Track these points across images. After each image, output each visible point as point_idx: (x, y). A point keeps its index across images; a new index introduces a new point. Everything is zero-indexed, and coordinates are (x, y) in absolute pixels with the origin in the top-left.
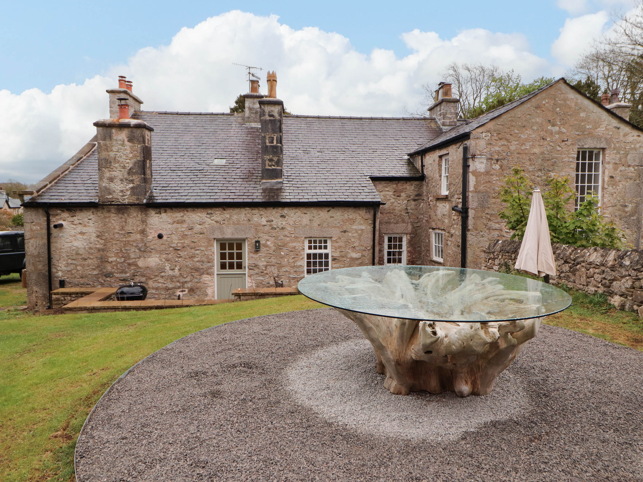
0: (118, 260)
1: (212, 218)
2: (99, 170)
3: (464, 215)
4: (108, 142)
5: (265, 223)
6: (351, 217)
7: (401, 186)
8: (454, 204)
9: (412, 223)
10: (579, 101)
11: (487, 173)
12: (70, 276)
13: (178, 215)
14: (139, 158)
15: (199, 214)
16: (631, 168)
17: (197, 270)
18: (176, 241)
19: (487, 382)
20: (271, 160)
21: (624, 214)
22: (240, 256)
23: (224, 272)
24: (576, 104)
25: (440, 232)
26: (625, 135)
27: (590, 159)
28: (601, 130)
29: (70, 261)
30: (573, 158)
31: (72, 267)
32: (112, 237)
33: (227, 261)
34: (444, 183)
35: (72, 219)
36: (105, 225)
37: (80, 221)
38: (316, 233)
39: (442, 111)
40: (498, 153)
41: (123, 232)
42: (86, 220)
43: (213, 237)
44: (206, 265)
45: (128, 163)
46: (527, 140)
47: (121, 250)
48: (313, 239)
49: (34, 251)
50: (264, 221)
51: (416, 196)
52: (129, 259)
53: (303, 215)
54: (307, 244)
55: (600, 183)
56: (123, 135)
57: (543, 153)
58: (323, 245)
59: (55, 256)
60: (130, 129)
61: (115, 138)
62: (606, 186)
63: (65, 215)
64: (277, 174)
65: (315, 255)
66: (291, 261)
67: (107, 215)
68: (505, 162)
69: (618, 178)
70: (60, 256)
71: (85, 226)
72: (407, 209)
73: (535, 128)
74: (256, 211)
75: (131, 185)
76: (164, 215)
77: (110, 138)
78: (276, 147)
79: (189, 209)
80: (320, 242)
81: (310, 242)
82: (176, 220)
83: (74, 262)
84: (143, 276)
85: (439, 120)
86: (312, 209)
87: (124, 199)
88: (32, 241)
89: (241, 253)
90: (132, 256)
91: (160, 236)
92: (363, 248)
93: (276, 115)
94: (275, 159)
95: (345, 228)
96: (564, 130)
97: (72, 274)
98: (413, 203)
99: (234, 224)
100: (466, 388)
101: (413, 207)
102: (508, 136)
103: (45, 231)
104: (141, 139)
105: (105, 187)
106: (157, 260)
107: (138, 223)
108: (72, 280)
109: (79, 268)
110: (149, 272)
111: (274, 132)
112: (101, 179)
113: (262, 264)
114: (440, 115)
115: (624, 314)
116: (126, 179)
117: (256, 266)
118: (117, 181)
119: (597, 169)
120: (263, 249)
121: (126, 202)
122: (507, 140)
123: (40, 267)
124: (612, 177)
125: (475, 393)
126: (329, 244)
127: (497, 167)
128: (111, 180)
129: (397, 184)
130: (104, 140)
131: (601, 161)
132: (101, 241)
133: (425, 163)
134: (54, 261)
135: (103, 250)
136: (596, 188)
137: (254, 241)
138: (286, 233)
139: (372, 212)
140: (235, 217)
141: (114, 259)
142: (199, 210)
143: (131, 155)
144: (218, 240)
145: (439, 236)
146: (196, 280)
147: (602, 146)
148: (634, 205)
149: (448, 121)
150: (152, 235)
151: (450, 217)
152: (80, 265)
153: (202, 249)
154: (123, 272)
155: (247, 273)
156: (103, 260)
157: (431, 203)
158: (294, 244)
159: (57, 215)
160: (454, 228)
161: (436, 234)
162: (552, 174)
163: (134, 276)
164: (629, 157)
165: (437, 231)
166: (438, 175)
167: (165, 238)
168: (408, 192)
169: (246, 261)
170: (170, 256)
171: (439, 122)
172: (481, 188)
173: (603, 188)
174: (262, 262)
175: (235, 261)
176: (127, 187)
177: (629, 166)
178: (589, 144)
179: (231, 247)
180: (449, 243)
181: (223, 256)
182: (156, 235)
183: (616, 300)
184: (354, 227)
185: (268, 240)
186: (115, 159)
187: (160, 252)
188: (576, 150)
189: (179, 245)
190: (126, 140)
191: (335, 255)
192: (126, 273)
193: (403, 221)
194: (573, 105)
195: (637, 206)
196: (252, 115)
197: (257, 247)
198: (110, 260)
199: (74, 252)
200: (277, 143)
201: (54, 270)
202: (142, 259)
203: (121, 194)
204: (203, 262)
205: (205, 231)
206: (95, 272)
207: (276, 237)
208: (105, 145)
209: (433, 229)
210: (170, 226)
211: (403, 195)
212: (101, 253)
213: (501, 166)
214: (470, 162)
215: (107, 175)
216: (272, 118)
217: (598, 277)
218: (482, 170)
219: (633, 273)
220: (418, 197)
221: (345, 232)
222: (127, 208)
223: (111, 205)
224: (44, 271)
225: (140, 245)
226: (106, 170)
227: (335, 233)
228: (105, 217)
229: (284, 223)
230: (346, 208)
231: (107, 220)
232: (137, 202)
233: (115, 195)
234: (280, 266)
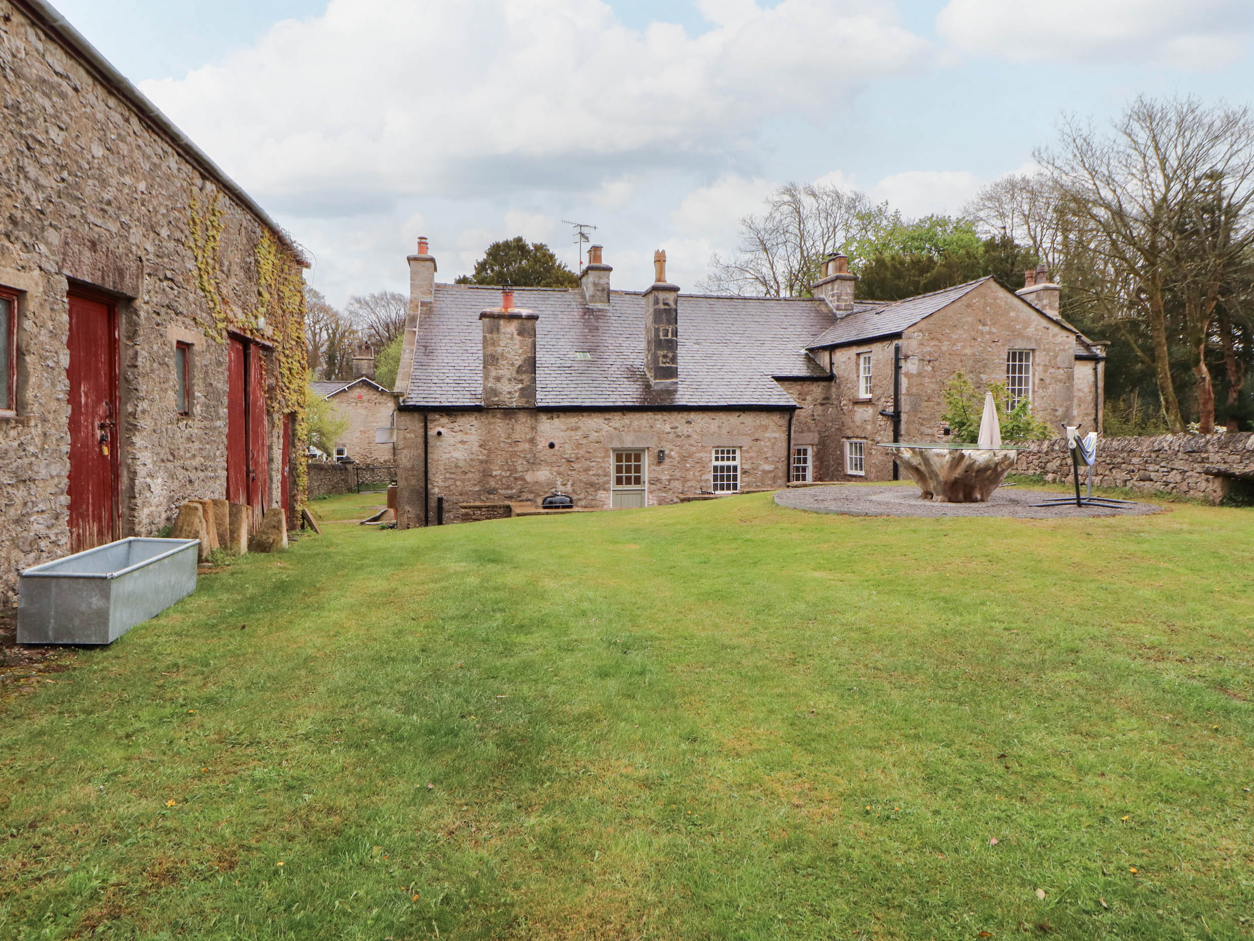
0: (503, 473)
1: (611, 424)
2: (484, 367)
3: (896, 419)
4: (495, 336)
5: (668, 430)
6: (763, 423)
7: (807, 387)
8: (880, 409)
9: (819, 432)
10: (1009, 300)
11: (919, 374)
12: (447, 493)
13: (572, 420)
14: (529, 355)
15: (595, 420)
16: (1061, 371)
17: (592, 485)
18: (569, 451)
19: (988, 494)
20: (665, 356)
21: (1054, 419)
22: (638, 469)
23: (620, 487)
24: (1006, 303)
25: (859, 440)
26: (1054, 336)
27: (1021, 360)
28: (1030, 331)
29: (448, 475)
30: (1003, 359)
31: (450, 482)
32: (497, 446)
33: (624, 474)
34: (862, 384)
35: (451, 425)
36: (489, 432)
37: (462, 428)
38: (726, 442)
39: (835, 291)
40: (930, 353)
41: (510, 441)
42: (468, 426)
43: (610, 446)
44: (602, 480)
45: (517, 360)
46: (958, 340)
47: (507, 462)
48: (720, 449)
49: (407, 464)
50: (667, 428)
51: (824, 399)
52: (516, 472)
53: (711, 421)
54: (714, 455)
55: (1030, 386)
56: (511, 328)
57: (974, 355)
58: (731, 455)
59: (432, 470)
60: (520, 321)
61: (503, 331)
62: (1036, 389)
63: (445, 420)
64: (671, 373)
65: (722, 468)
66: (697, 474)
67: (492, 420)
68: (937, 363)
69: (1048, 381)
70: (437, 468)
71: (466, 433)
72: (813, 415)
73: (966, 328)
74: (659, 416)
75: (520, 386)
76: (556, 421)
77: (498, 331)
78: (670, 341)
79: (585, 414)
80: (728, 452)
81: (717, 452)
82: (570, 426)
83: (453, 476)
84: (531, 492)
85: (831, 301)
86: (721, 414)
87: (512, 402)
88: (405, 451)
89: (639, 466)
90: (520, 469)
91: (552, 446)
92: (777, 459)
93: (672, 303)
94: (670, 355)
95: (757, 436)
96: (994, 330)
97: (450, 491)
98: (820, 408)
99: (635, 431)
100: (979, 496)
101: (820, 412)
102: (939, 336)
103: (421, 440)
104: (532, 333)
105: (491, 388)
106: (547, 473)
107: (527, 430)
108: (451, 498)
109: (458, 483)
110: (537, 487)
111: (669, 322)
112: (486, 378)
113: (665, 477)
114: (833, 296)
115: (1055, 486)
116: (515, 379)
117: (659, 480)
118: (505, 381)
119: (1027, 372)
120: (667, 460)
121: (514, 405)
122: (939, 340)
123: (413, 482)
124: (1042, 380)
125: (982, 500)
126: (738, 454)
127: (929, 368)
128: (498, 379)
129: (802, 386)
130: (491, 332)
131: (1031, 363)
132: (484, 451)
133: (834, 361)
134: (430, 475)
135: (486, 462)
136: (1027, 391)
137: (657, 451)
138: (692, 441)
139: (787, 417)
140: (636, 424)
141: (499, 472)
142: (596, 414)
143: (521, 351)
144: (614, 450)
145: (856, 447)
146: (591, 497)
147: (1033, 346)
148: (1064, 409)
149: (843, 304)
150: (543, 444)
151: (874, 422)
152: (460, 480)
153: (599, 460)
154: (509, 487)
155: (646, 488)
156: (486, 474)
157: (845, 408)
158: (701, 455)
159: (435, 420)
160: (880, 435)
161: (851, 444)
162: (983, 376)
163: (521, 492)
164: (1058, 359)
165: (855, 440)
166: (855, 375)
167: (557, 447)
168: (814, 395)
169: (646, 475)
170: (562, 469)
171: (830, 305)
172: (914, 390)
173: (1034, 392)
174: (665, 475)
175: (633, 474)
176: (516, 388)
177: (1059, 368)
178: (1020, 345)
179: (628, 459)
180: (874, 452)
181: (619, 469)
182: (547, 444)
183: (1050, 477)
184: (767, 435)
185: (672, 450)
186: (502, 355)
187: (551, 464)
188: (1006, 351)
189: (573, 456)
190: (515, 333)
191: (746, 467)
192: (512, 489)
193: (809, 430)
194: (1003, 304)
195: (1067, 411)
196: (598, 293)
197: (661, 457)
198: (494, 473)
199: (453, 465)
200: (672, 336)
201: (430, 486)
202: (530, 472)
203: (508, 396)
204: (599, 475)
205: (602, 439)
206: (477, 489)
207: (681, 447)
208: (492, 339)
209: (848, 438)
210: (562, 433)
211: (809, 398)
212: (484, 465)
213: (933, 368)
214: (902, 363)
215: (494, 373)
216: (667, 307)
217: (1036, 462)
218: (915, 372)
219: (1061, 455)
220: (826, 401)
221: (757, 440)
222: (514, 413)
223: (498, 408)
224: (417, 488)
225: (528, 456)
226: (492, 368)
227: (746, 442)
228: (490, 424)
229: (690, 430)
230: (758, 413)
231: (492, 427)
232: (526, 405)
233: (502, 398)
234: (685, 480)
